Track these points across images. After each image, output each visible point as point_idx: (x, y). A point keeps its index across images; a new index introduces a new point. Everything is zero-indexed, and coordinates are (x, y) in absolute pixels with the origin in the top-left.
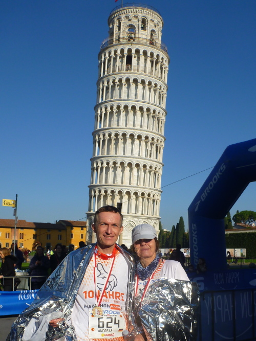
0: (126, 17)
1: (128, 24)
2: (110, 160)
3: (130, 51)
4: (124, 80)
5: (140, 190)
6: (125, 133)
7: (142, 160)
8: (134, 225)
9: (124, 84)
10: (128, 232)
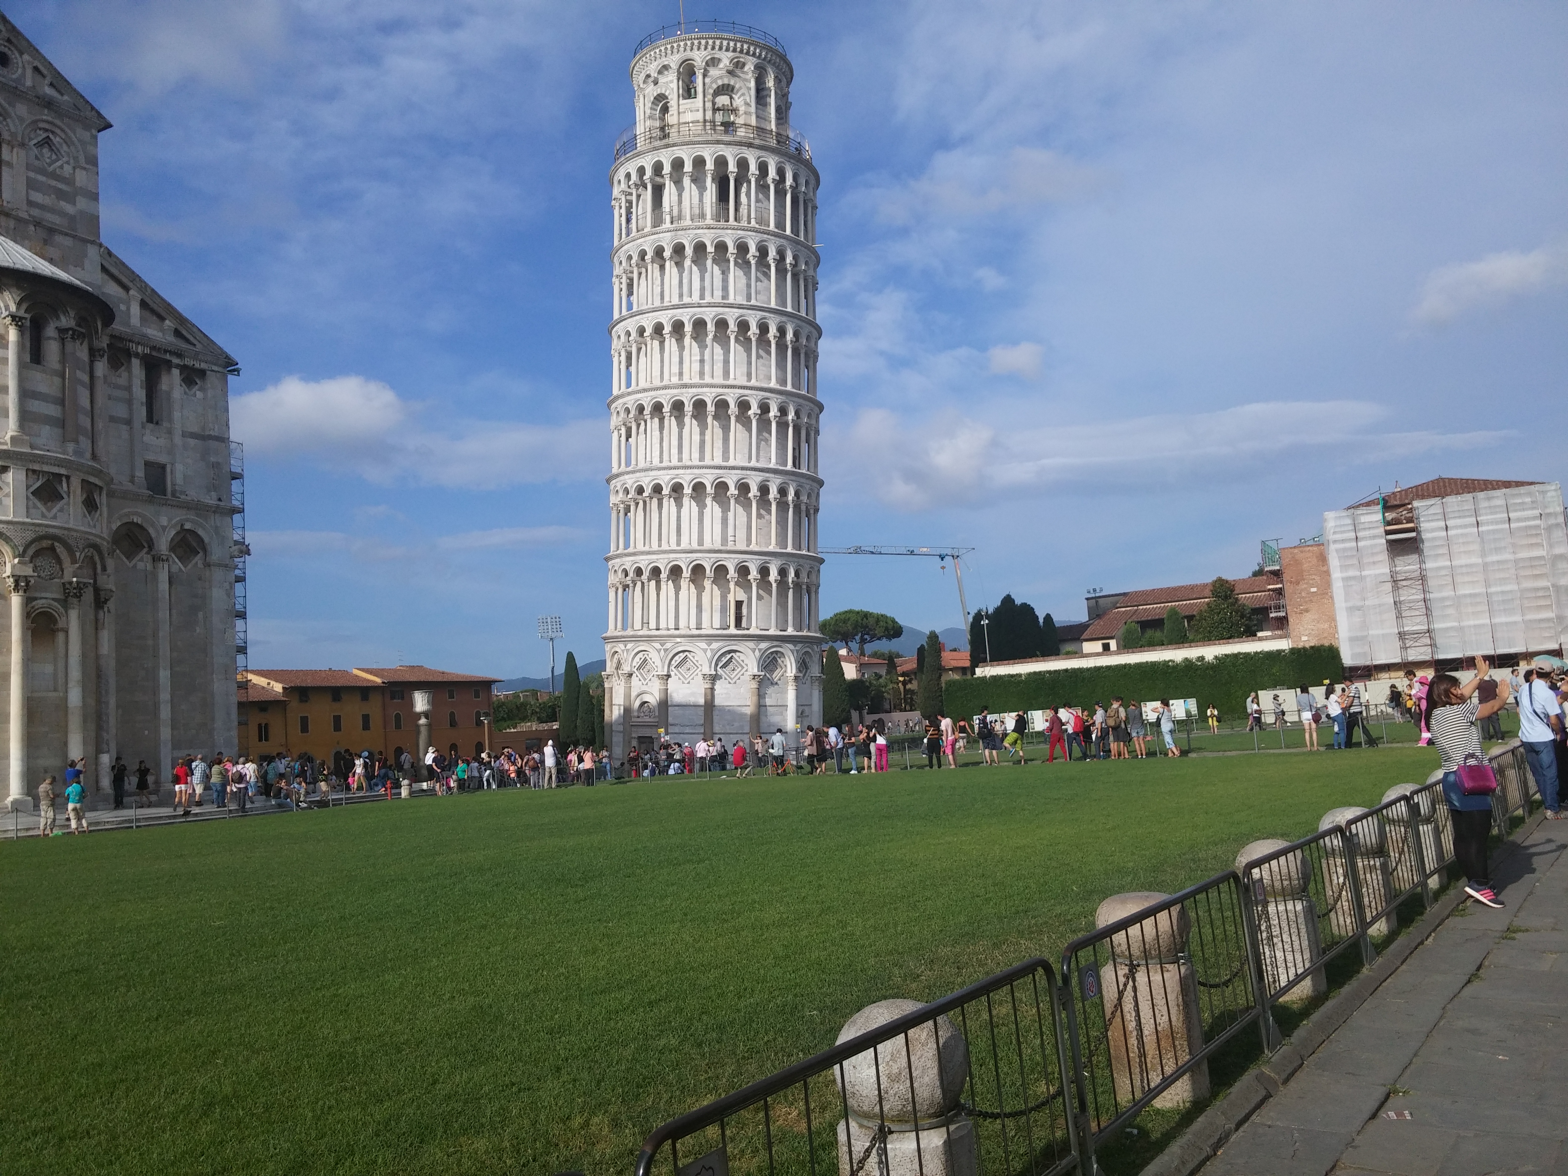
3: (743, 164)
4: (732, 249)
5: (794, 562)
6: (746, 400)
7: (794, 478)
8: (786, 662)
9: (732, 258)
10: (771, 683)
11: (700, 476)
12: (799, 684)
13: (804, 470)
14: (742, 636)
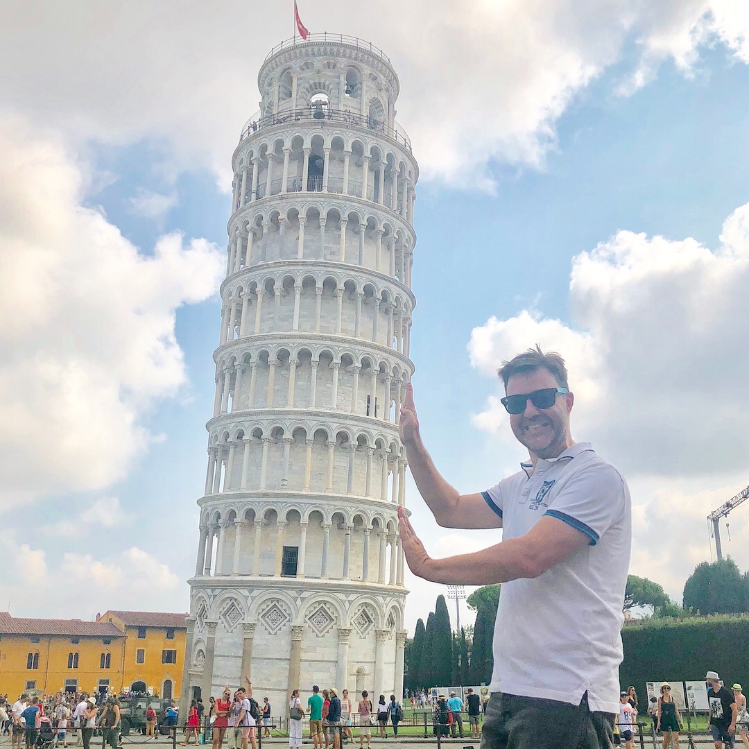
0: (307, 64)
1: (312, 82)
3: (318, 142)
4: (302, 214)
5: (351, 507)
6: (307, 349)
7: (356, 423)
8: (336, 614)
9: (302, 223)
10: (318, 636)
12: (353, 638)
13: (372, 417)
14: (284, 583)
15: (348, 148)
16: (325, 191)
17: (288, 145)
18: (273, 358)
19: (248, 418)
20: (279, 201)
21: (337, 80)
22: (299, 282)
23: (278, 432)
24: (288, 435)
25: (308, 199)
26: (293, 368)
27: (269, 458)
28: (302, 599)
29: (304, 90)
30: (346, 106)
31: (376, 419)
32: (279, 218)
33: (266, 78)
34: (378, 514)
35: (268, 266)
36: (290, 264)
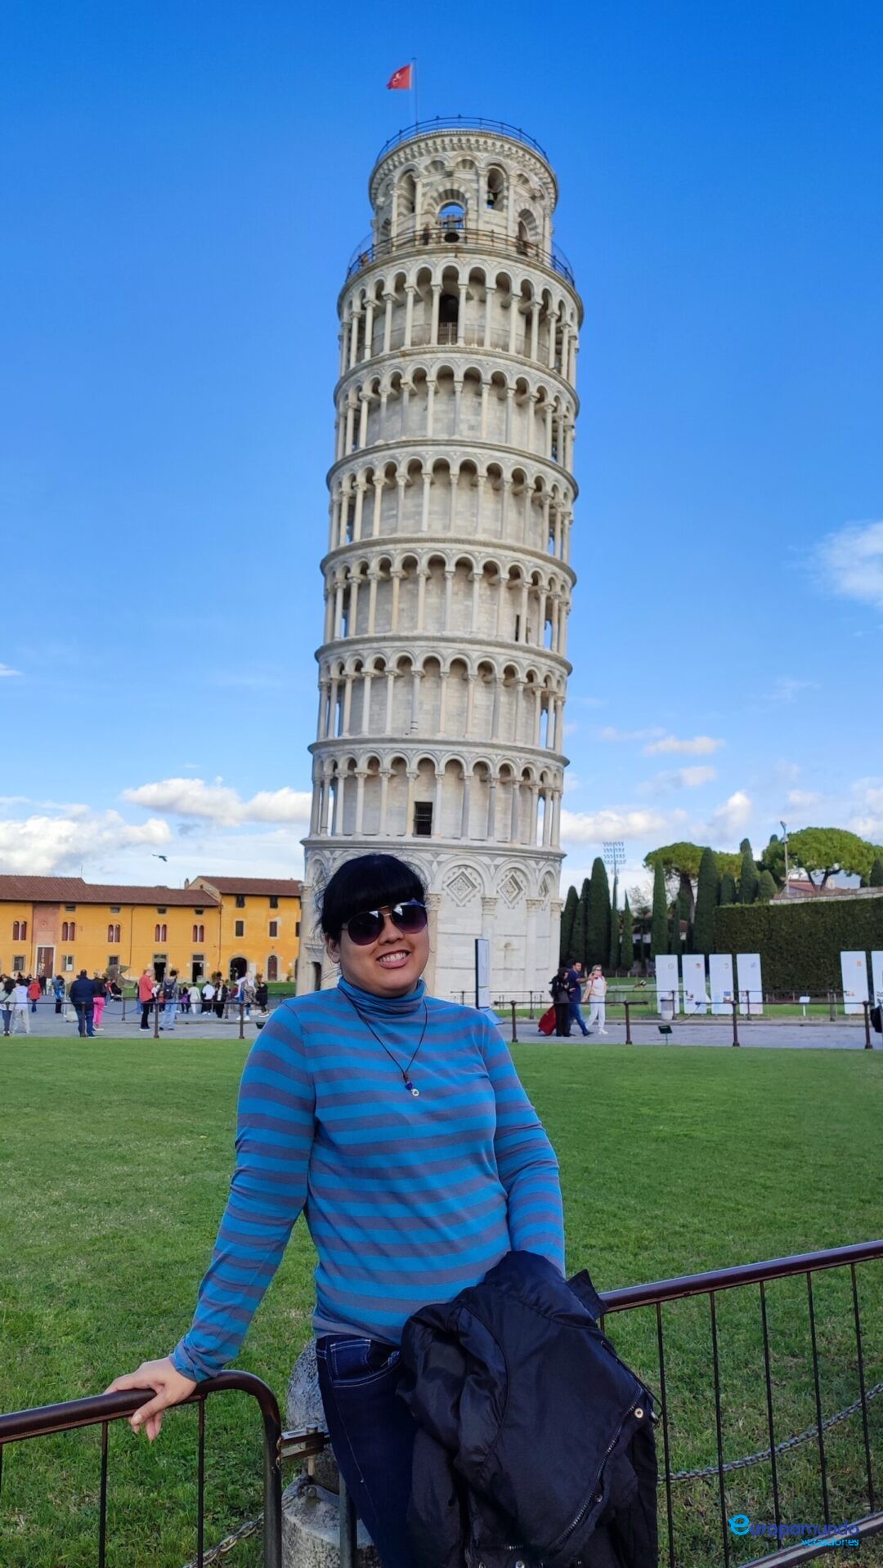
0: (434, 163)
1: (441, 189)
2: (388, 651)
3: (450, 275)
4: (432, 376)
5: (497, 755)
6: (441, 557)
7: (502, 650)
8: (479, 880)
9: (432, 387)
10: (457, 905)
11: (378, 650)
12: (501, 907)
13: (522, 641)
14: (415, 844)
15: (491, 282)
16: (461, 343)
17: (412, 280)
18: (397, 567)
19: (368, 645)
20: (401, 359)
21: (475, 186)
22: (428, 467)
23: (405, 662)
24: (417, 666)
25: (440, 355)
26: (422, 580)
27: (395, 695)
28: (439, 863)
29: (432, 201)
30: (488, 223)
31: (526, 645)
32: (402, 381)
33: (379, 184)
34: (529, 763)
35: (388, 447)
36: (416, 443)
